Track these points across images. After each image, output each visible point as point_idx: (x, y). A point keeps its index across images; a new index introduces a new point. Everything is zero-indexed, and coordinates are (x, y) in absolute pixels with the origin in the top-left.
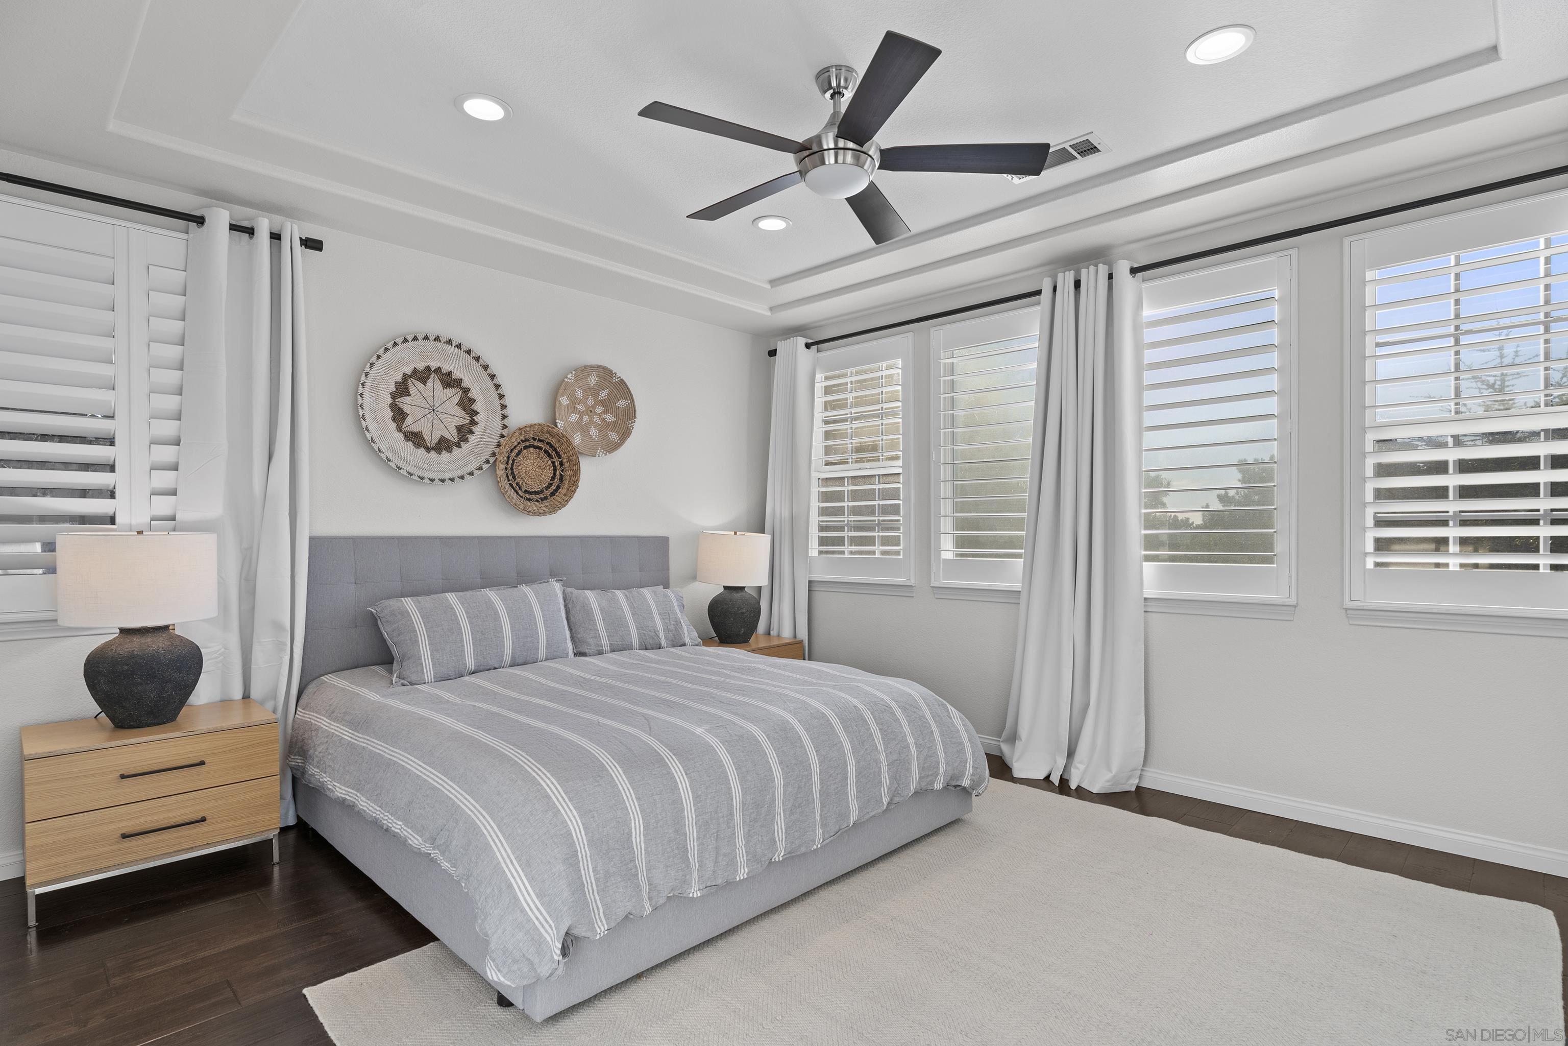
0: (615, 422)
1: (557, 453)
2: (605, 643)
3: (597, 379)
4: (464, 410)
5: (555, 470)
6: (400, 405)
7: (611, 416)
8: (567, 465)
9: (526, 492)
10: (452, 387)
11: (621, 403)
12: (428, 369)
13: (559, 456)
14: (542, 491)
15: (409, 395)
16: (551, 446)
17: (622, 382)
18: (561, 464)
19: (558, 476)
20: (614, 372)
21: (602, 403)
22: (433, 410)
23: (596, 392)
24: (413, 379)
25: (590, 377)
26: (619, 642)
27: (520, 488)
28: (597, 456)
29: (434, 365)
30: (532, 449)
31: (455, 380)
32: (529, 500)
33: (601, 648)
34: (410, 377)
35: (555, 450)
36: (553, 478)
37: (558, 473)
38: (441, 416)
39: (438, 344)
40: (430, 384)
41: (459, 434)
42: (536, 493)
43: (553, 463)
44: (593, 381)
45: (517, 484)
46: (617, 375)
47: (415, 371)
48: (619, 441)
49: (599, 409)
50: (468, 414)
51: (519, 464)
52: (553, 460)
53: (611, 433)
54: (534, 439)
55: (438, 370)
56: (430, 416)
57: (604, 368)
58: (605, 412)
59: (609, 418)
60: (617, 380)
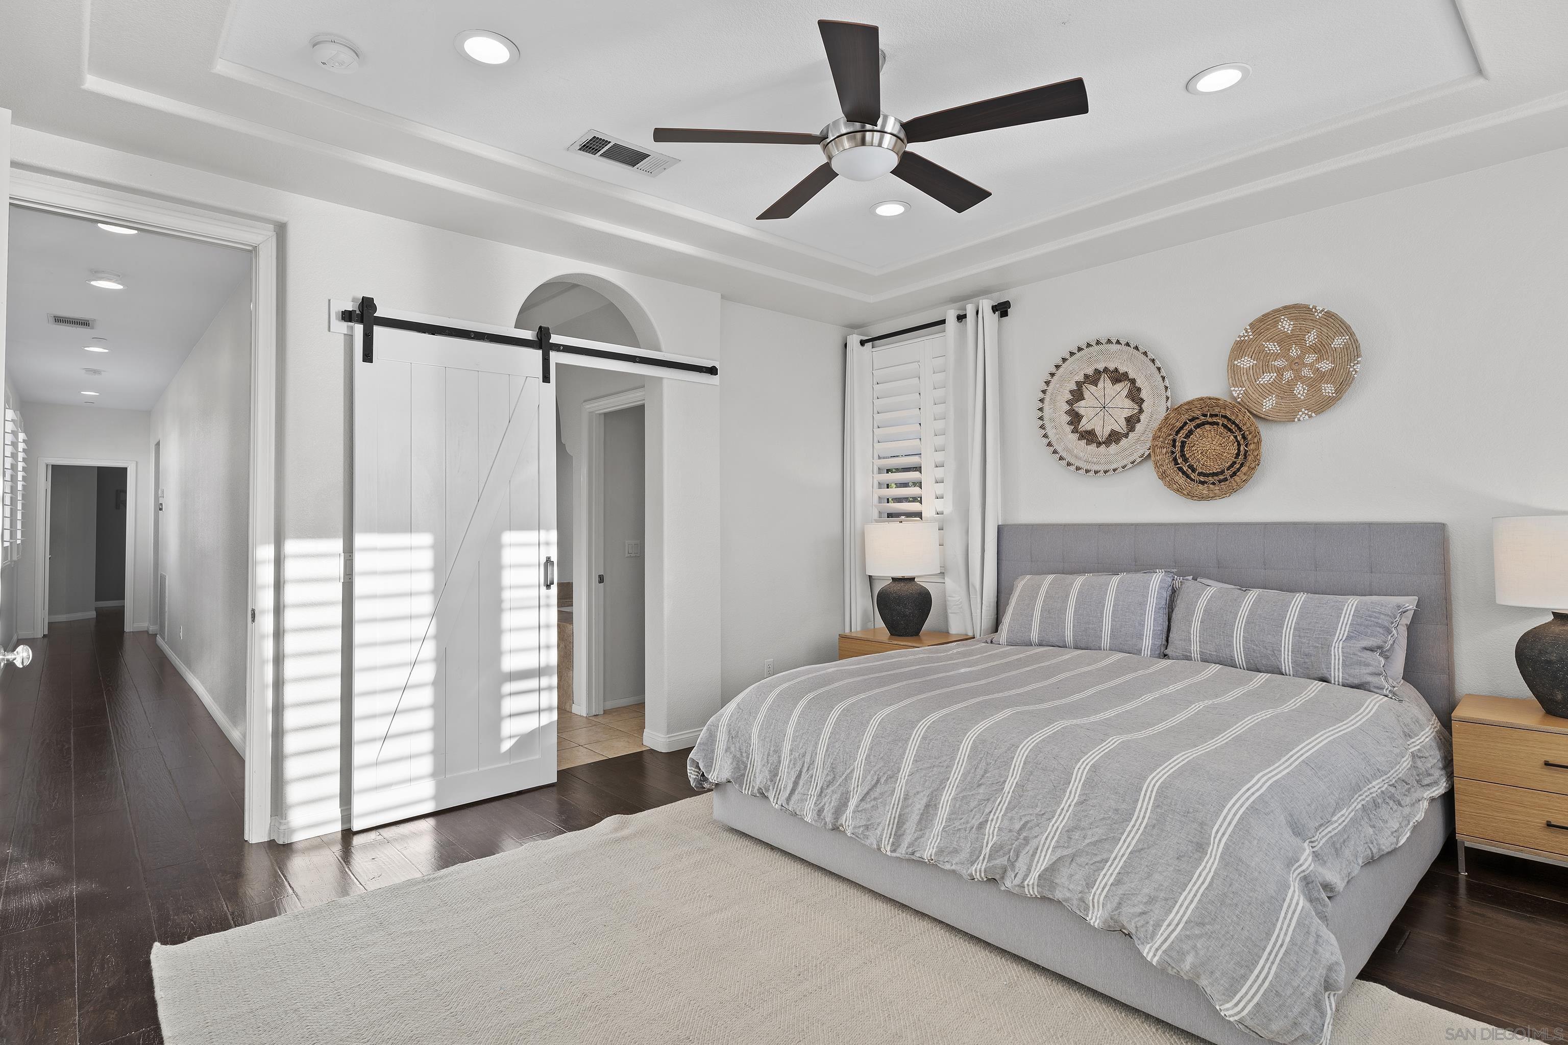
0: (1332, 369)
1: (1237, 425)
2: (1195, 649)
3: (1292, 323)
4: (1133, 401)
5: (1239, 445)
6: (1076, 409)
7: (1328, 362)
8: (1250, 437)
9: (1200, 474)
10: (1120, 381)
11: (1338, 342)
12: (1097, 372)
13: (1240, 429)
14: (1222, 472)
15: (1084, 399)
16: (1229, 420)
17: (1329, 315)
18: (1244, 437)
19: (1242, 453)
20: (1311, 307)
21: (1314, 349)
22: (1104, 407)
23: (1299, 338)
24: (1087, 385)
25: (1280, 323)
26: (1214, 651)
27: (1194, 470)
28: (1296, 420)
29: (1101, 367)
30: (1207, 427)
31: (1123, 374)
32: (1203, 483)
33: (1188, 654)
34: (1084, 383)
35: (1234, 423)
36: (1238, 455)
37: (1242, 448)
38: (1110, 411)
39: (1101, 347)
40: (1100, 385)
41: (1128, 425)
42: (1214, 475)
43: (1236, 437)
44: (1287, 327)
45: (1191, 467)
46: (1317, 308)
47: (1086, 376)
48: (1334, 395)
49: (1310, 358)
50: (1137, 403)
51: (1192, 445)
52: (1235, 435)
53: (1326, 385)
54: (1205, 415)
55: (1106, 370)
56: (1102, 413)
57: (1296, 307)
58: (1318, 360)
59: (1325, 366)
60: (1320, 315)
